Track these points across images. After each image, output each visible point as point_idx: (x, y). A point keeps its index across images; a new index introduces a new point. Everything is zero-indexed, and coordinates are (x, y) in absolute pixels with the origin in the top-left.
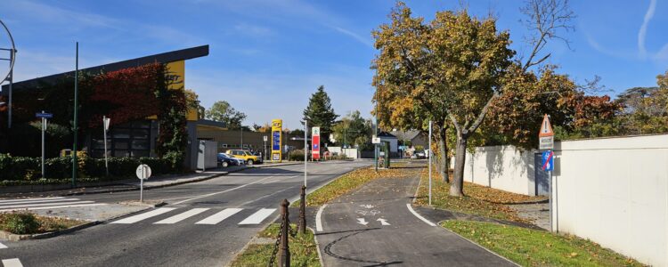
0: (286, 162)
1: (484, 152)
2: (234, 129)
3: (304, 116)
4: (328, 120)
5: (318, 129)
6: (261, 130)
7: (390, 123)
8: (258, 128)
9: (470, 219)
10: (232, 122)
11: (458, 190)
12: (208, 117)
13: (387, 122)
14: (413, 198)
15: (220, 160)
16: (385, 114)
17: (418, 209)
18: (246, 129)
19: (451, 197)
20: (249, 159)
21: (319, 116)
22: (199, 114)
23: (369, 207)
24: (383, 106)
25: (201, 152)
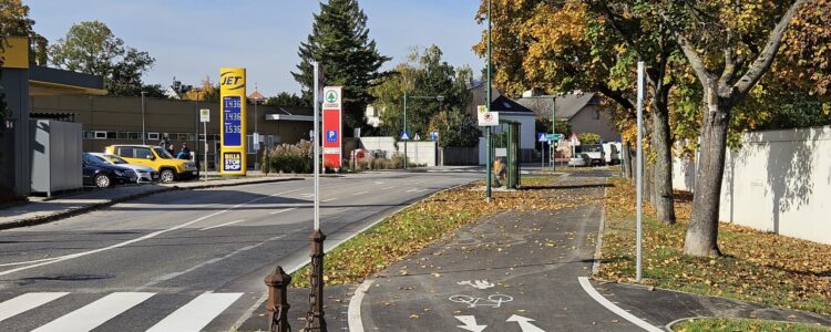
0: (257, 175)
1: (761, 144)
2: (125, 94)
3: (300, 61)
4: (362, 70)
5: (337, 91)
6: (190, 96)
7: (523, 74)
8: (182, 90)
9: (746, 314)
10: (117, 76)
11: (706, 242)
12: (55, 62)
13: (515, 70)
14: (592, 261)
15: (90, 173)
16: (508, 53)
17: (609, 289)
18: (154, 93)
19: (686, 260)
20: (163, 169)
21: (339, 59)
22: (32, 54)
23: (483, 285)
24: (505, 32)
25: (41, 149)
